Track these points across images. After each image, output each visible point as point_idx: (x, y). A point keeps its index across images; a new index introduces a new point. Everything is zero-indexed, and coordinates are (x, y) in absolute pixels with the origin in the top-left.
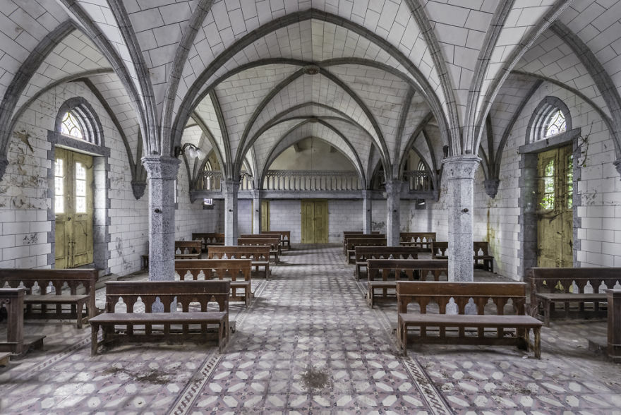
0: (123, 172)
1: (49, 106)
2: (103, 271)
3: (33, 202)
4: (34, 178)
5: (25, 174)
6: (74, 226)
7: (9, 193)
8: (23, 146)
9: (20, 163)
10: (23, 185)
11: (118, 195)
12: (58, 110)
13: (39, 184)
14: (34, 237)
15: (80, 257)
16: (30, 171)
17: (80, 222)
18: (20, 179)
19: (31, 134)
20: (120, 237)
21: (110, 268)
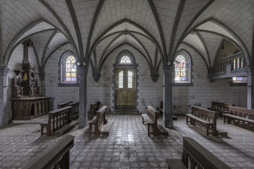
0: (145, 72)
1: (113, 57)
2: (135, 109)
3: (108, 85)
4: (108, 78)
5: (106, 78)
6: (127, 92)
7: (102, 83)
8: (105, 70)
9: (105, 74)
10: (105, 80)
11: (143, 81)
12: (116, 57)
13: (110, 80)
14: (109, 94)
15: (129, 103)
16: (107, 76)
17: (130, 91)
18: (105, 79)
19: (108, 66)
20: (144, 98)
21: (138, 109)
